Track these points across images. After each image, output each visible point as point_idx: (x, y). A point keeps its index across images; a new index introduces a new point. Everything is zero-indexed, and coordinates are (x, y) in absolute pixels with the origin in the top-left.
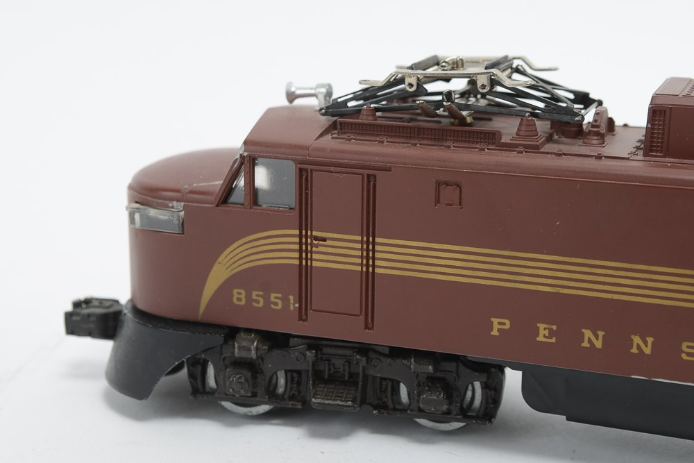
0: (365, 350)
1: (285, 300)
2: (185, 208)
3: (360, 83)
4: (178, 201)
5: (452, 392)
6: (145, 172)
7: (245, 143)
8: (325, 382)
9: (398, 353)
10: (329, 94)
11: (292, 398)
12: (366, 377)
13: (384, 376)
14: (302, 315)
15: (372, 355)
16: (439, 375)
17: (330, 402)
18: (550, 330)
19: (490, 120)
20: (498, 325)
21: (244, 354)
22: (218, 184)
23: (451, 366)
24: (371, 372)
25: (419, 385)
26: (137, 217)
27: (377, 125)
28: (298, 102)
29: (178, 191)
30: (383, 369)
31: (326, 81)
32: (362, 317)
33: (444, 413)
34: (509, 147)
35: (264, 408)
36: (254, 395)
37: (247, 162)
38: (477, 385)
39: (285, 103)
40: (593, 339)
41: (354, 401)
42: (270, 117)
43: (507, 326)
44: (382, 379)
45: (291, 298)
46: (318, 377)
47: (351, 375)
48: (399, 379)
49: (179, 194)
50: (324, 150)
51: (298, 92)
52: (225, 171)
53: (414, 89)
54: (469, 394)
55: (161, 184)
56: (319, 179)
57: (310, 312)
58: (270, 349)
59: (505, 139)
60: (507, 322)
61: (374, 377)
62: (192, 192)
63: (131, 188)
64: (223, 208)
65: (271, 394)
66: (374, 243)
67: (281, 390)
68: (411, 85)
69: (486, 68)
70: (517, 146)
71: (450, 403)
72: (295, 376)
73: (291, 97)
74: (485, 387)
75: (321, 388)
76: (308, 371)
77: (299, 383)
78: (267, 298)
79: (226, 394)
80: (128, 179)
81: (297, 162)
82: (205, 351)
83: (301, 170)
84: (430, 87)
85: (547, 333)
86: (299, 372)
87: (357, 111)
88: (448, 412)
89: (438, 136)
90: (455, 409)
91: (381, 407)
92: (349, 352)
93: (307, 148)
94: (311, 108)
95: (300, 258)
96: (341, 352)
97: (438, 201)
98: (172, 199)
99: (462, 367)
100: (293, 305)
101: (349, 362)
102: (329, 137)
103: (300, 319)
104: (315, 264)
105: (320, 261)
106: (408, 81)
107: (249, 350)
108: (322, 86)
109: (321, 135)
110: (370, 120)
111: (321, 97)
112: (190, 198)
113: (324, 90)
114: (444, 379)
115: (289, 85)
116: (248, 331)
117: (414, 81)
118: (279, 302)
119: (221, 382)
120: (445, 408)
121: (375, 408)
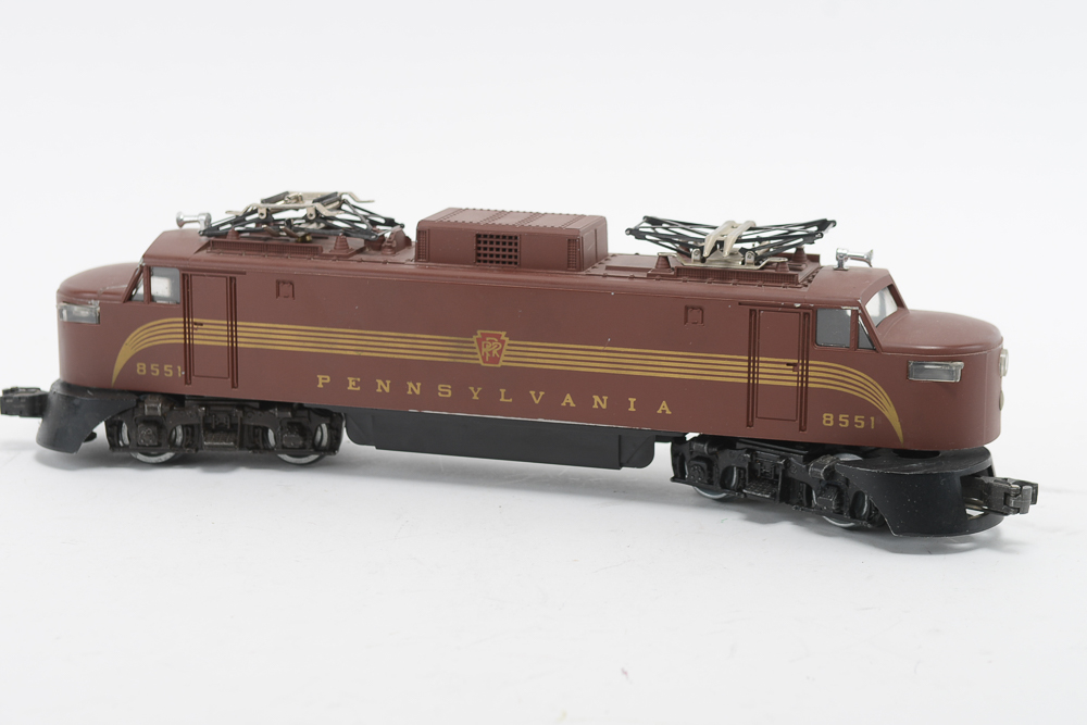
0: (242, 404)
1: (175, 370)
2: (100, 305)
3: (227, 212)
4: (95, 299)
5: (306, 432)
6: (70, 280)
7: (144, 256)
8: (213, 431)
9: (265, 405)
10: (209, 220)
11: (188, 446)
12: (243, 426)
13: (257, 424)
14: (188, 380)
15: (247, 409)
16: (296, 420)
17: (218, 444)
18: (356, 381)
19: (327, 238)
20: (323, 380)
21: (152, 413)
22: (125, 286)
23: (305, 413)
24: (247, 422)
25: (282, 429)
26: (65, 312)
27: (241, 243)
28: (186, 226)
29: (95, 293)
30: (256, 419)
31: (206, 211)
32: (230, 380)
33: (300, 448)
34: (328, 257)
35: (168, 455)
36: (160, 445)
37: (146, 271)
38: (324, 426)
39: (176, 227)
40: (383, 386)
41: (235, 442)
42: (164, 238)
43: (328, 380)
44: (255, 427)
45: (179, 368)
46: (208, 428)
47: (232, 425)
48: (267, 425)
49: (95, 294)
50: (199, 260)
51: (185, 219)
52: (130, 277)
53: (264, 217)
54: (319, 433)
55: (82, 288)
56: (196, 281)
57: (193, 378)
58: (171, 408)
59: (326, 252)
60: (328, 378)
61: (249, 426)
62: (105, 293)
63: (59, 292)
64: (129, 304)
65: (172, 445)
66: (236, 326)
67: (179, 440)
68: (262, 214)
69: (314, 202)
70: (332, 256)
71: (305, 440)
72: (189, 430)
73: (181, 223)
74: (330, 428)
75: (209, 435)
76: (199, 425)
77: (193, 435)
78: (161, 369)
79: (138, 445)
80: (57, 286)
81: (180, 269)
82: (120, 414)
83: (183, 275)
84: (276, 216)
85: (354, 384)
86: (192, 426)
87: (225, 234)
88: (303, 447)
89: (281, 250)
90: (308, 444)
91: (255, 448)
92: (229, 409)
93: (188, 259)
94: (194, 230)
95: (185, 339)
96: (223, 408)
97: (278, 294)
98: (90, 299)
99: (312, 414)
100: (181, 373)
101: (230, 416)
102: (205, 251)
103: (186, 383)
104: (195, 342)
105: (199, 340)
106: (260, 211)
107: (156, 409)
108: (203, 214)
109: (199, 250)
110: (234, 239)
111: (203, 223)
112: (103, 297)
113: (204, 218)
114: (299, 424)
115: (179, 213)
116: (154, 394)
117: (264, 211)
118: (171, 371)
119: (133, 437)
120: (301, 442)
121: (249, 449)
